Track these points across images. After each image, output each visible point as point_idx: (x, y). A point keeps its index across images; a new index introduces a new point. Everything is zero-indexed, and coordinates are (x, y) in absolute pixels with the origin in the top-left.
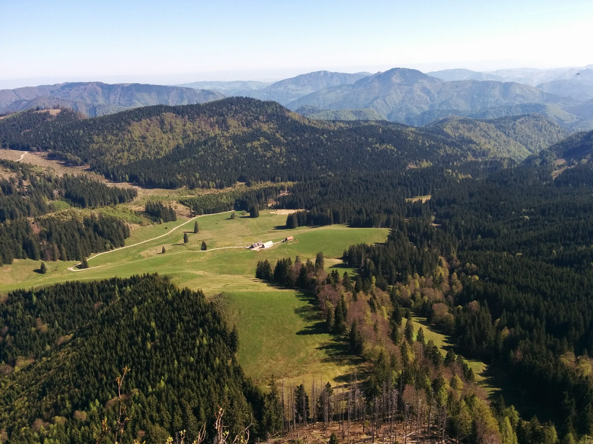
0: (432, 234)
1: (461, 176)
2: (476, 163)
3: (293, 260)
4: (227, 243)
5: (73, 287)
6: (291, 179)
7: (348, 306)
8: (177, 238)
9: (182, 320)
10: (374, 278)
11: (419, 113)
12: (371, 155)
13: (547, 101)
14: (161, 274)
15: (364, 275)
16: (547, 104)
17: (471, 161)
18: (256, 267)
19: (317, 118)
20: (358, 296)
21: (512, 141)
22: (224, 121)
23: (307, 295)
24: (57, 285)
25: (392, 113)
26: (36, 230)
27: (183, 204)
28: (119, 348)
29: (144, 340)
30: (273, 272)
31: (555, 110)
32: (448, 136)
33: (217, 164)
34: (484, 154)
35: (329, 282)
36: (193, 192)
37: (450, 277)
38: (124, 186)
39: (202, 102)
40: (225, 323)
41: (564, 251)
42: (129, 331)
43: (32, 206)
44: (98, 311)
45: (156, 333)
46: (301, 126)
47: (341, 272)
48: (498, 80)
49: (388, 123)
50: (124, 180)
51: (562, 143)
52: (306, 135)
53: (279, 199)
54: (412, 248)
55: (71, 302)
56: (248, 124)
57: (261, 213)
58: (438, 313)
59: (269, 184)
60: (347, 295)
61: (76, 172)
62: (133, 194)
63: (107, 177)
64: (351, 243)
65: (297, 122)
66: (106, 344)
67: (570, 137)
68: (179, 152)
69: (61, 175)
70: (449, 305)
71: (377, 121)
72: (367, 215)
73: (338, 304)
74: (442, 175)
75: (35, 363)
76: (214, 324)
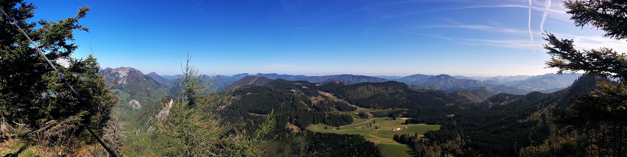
0: (455, 127)
1: (463, 108)
2: (467, 104)
3: (407, 135)
4: (384, 128)
5: (334, 135)
6: (408, 108)
7: (426, 151)
8: (368, 124)
9: (366, 151)
10: (435, 141)
11: (450, 88)
12: (434, 101)
13: (486, 86)
14: (361, 135)
15: (432, 140)
16: (486, 87)
17: (466, 103)
18: (393, 136)
19: (417, 88)
20: (429, 147)
21: (477, 97)
22: (387, 88)
23: (411, 146)
24: (329, 133)
25: (441, 88)
26: (327, 116)
27: (371, 113)
28: (344, 155)
29: (353, 154)
30: (399, 138)
31: (488, 88)
32: (459, 96)
33: (384, 102)
34: (470, 101)
35: (419, 143)
36: (375, 110)
37: (461, 141)
38: (354, 106)
39: (381, 82)
40: (381, 154)
41: (495, 129)
42: (348, 151)
43: (327, 109)
44: (340, 143)
45: (357, 153)
46: (412, 91)
47: (424, 139)
48: (472, 79)
49: (440, 91)
50: (354, 104)
51: (491, 98)
52: (413, 94)
53: (403, 114)
54: (448, 131)
55: (332, 139)
56: (395, 90)
57: (397, 118)
58: (458, 152)
59: (400, 109)
60: (425, 147)
61: (341, 100)
62: (356, 109)
63: (349, 103)
64: (427, 130)
65: (410, 89)
66: (340, 153)
67: (493, 96)
68: (372, 97)
69: (336, 101)
70: (461, 149)
71: (436, 90)
72: (433, 121)
73: (422, 150)
74: (457, 108)
75: (319, 154)
76: (377, 153)
